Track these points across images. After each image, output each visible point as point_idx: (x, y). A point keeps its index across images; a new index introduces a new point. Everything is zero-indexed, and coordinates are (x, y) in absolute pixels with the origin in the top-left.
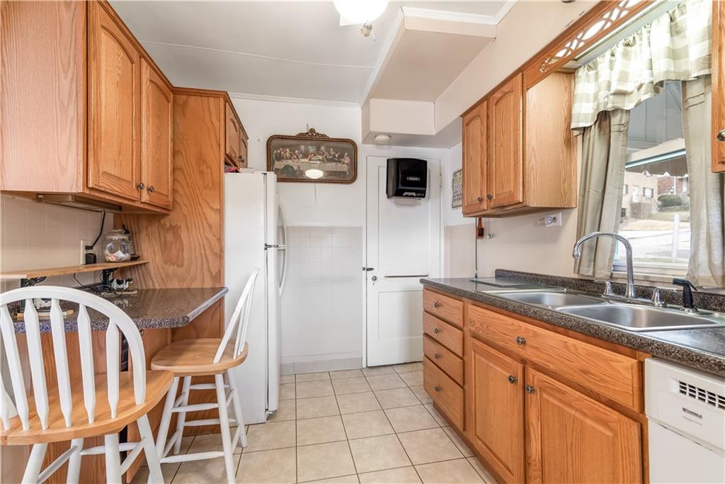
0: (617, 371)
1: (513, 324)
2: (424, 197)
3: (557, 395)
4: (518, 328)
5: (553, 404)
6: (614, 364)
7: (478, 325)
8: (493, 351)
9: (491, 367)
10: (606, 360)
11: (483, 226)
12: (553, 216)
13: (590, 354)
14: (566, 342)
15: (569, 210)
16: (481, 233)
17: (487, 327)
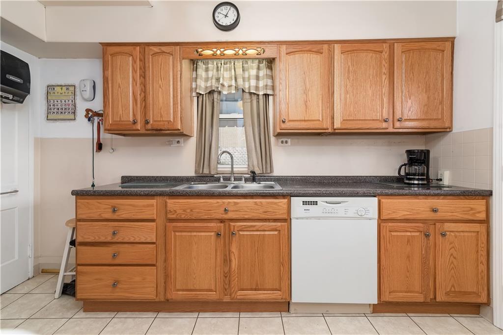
0: (281, 206)
1: (218, 202)
2: (22, 102)
3: (251, 229)
4: (222, 203)
5: (247, 235)
6: (279, 204)
7: (178, 212)
8: (196, 224)
9: (195, 235)
10: (275, 203)
11: (101, 141)
12: (177, 140)
13: (268, 203)
14: (256, 202)
15: (188, 137)
16: (100, 147)
17: (191, 211)
